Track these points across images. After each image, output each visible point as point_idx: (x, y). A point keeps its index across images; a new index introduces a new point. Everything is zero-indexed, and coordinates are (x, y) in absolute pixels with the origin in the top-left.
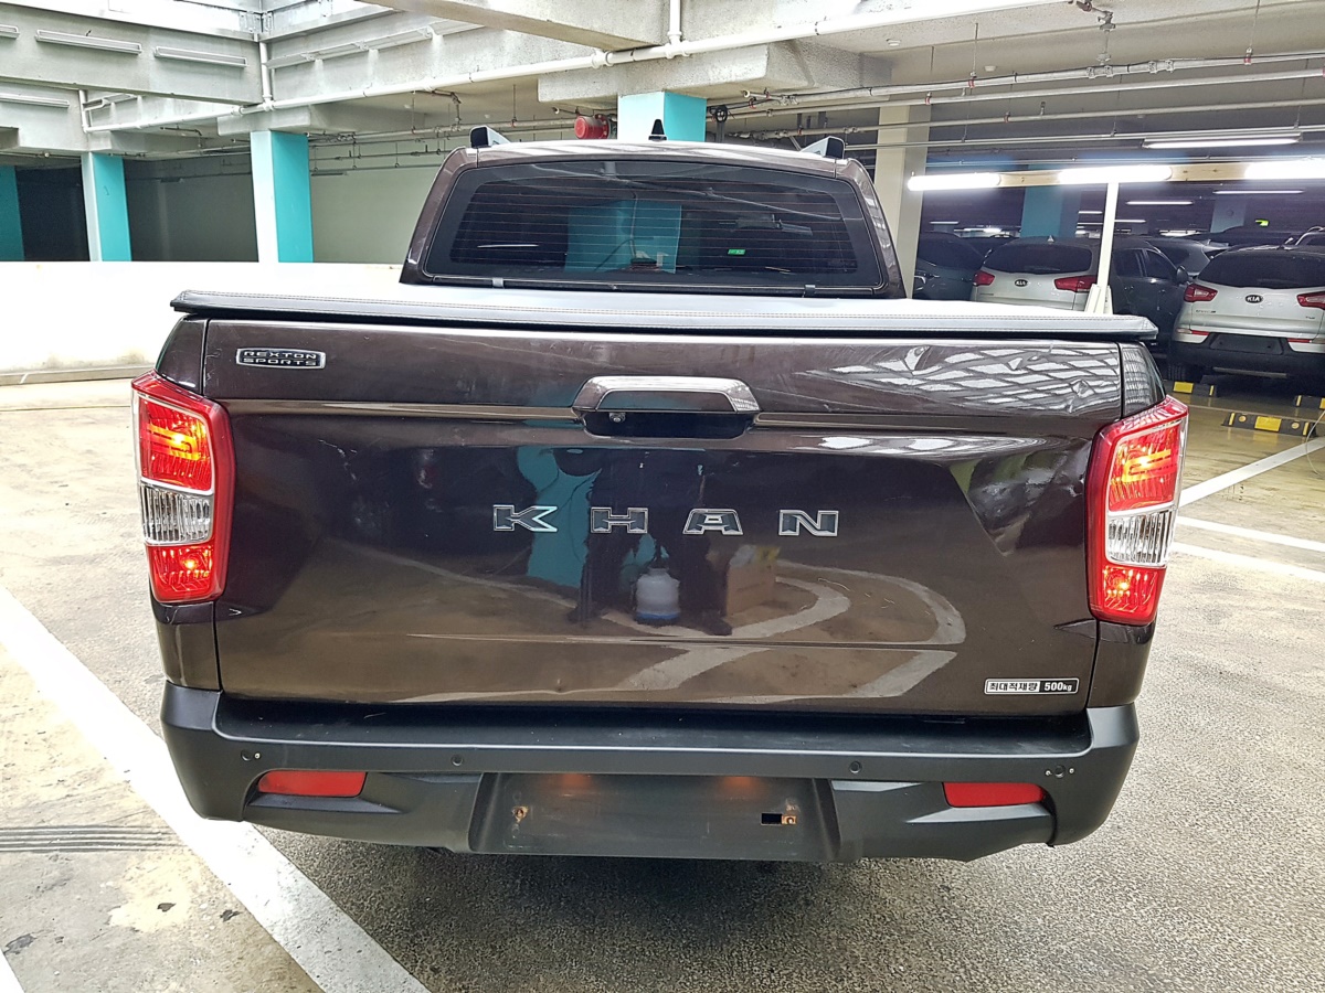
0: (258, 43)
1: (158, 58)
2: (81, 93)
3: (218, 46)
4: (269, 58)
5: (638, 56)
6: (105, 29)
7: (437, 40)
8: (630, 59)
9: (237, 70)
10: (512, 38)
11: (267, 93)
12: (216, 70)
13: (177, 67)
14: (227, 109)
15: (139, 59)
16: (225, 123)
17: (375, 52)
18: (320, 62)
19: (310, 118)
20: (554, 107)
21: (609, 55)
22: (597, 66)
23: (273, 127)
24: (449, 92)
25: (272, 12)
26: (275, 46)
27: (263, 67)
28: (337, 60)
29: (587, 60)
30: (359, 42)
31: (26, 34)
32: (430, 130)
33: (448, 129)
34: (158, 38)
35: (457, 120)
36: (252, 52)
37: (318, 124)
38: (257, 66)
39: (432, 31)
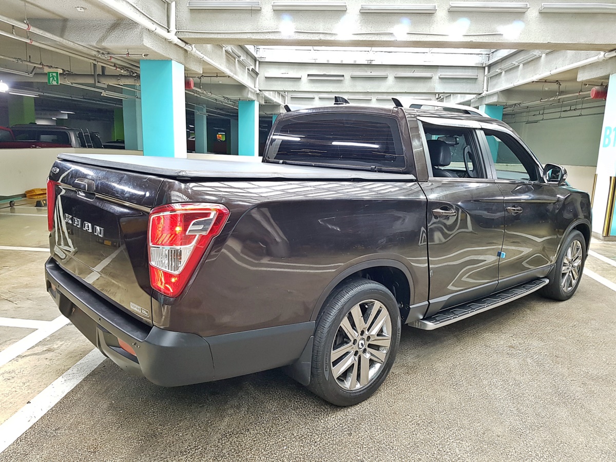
0: (485, 67)
1: (439, 78)
2: (437, 95)
3: (467, 70)
4: (489, 72)
6: (421, 69)
7: (544, 55)
9: (474, 80)
10: (570, 53)
11: (485, 89)
12: (464, 81)
13: (448, 81)
14: (472, 96)
15: (432, 80)
16: (473, 102)
17: (521, 65)
18: (504, 72)
19: (498, 97)
20: (584, 83)
21: (607, 54)
22: (601, 60)
23: (486, 103)
24: (556, 81)
25: (493, 53)
26: (492, 67)
27: (485, 78)
28: (509, 71)
29: (596, 58)
30: (515, 61)
31: (391, 75)
32: (547, 100)
33: (553, 98)
34: (441, 70)
35: (558, 93)
36: (482, 71)
37: (501, 100)
38: (483, 77)
39: (540, 52)
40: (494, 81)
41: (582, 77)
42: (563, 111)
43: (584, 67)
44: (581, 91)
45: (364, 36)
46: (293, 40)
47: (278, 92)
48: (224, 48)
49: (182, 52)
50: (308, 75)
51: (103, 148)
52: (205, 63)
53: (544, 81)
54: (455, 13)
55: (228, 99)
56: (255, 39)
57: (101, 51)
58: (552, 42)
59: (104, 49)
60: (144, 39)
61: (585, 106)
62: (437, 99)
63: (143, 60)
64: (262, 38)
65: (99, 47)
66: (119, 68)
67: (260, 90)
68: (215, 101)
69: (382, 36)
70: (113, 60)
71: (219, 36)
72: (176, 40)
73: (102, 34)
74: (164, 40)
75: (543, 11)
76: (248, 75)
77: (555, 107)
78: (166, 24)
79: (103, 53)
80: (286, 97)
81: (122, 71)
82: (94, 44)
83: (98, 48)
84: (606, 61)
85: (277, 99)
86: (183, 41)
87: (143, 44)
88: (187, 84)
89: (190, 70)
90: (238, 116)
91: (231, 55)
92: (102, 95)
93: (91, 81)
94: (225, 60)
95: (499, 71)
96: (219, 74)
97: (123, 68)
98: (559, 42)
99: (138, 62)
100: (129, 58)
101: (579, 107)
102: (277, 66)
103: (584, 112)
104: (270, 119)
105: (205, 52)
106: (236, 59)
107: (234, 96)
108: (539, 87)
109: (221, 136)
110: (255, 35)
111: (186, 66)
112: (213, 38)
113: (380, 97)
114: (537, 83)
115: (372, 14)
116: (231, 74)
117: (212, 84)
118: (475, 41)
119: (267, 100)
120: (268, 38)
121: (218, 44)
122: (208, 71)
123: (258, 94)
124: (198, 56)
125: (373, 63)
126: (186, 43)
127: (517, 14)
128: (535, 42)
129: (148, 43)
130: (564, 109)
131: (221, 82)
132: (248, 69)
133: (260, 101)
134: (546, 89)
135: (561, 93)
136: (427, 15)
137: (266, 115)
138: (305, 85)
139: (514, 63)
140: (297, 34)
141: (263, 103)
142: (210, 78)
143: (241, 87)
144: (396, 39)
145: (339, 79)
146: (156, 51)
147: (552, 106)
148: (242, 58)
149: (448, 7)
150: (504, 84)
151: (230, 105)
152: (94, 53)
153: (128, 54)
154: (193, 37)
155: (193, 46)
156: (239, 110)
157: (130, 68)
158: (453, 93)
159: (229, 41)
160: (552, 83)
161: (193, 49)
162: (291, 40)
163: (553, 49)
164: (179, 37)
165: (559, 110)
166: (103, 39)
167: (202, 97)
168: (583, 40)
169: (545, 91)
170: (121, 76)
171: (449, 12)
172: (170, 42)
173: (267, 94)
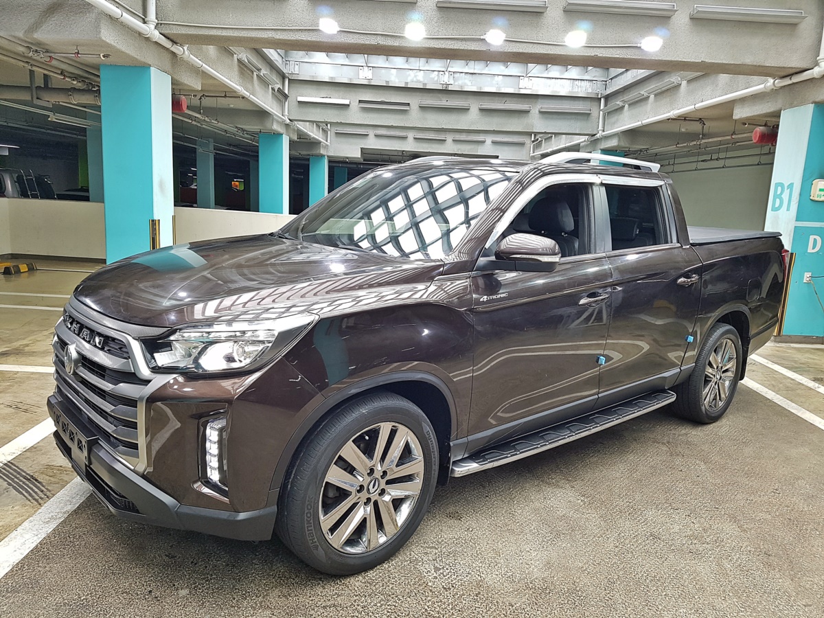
0: (601, 98)
1: (540, 112)
2: (533, 135)
3: (576, 102)
4: (606, 105)
5: (796, 79)
6: (515, 99)
7: (684, 83)
8: (790, 82)
9: (587, 116)
10: (723, 78)
11: (600, 128)
12: (573, 117)
13: (551, 116)
14: (583, 139)
15: (530, 115)
16: (583, 147)
17: (652, 96)
18: (627, 106)
19: (619, 141)
20: (744, 122)
21: (777, 81)
22: (768, 90)
23: (602, 147)
24: (697, 118)
25: (611, 79)
26: (609, 99)
27: (601, 112)
28: (634, 104)
29: (762, 86)
30: (643, 91)
31: (474, 106)
32: (685, 144)
33: (695, 143)
34: (543, 101)
35: (701, 136)
36: (596, 104)
37: (623, 144)
38: (598, 112)
39: (680, 79)
40: (613, 119)
41: (740, 113)
42: (702, 161)
43: (743, 100)
44: (734, 133)
45: (442, 42)
46: (337, 43)
47: (318, 124)
48: (235, 56)
49: (167, 56)
50: (360, 101)
51: (55, 199)
52: (205, 75)
53: (684, 118)
54: (574, 13)
55: (243, 130)
56: (280, 39)
57: (34, 48)
58: (707, 61)
59: (39, 44)
60: (102, 31)
61: (730, 154)
62: (533, 142)
63: (106, 65)
64: (290, 38)
65: (29, 40)
66: (69, 77)
67: (290, 120)
68: (223, 133)
69: (468, 43)
70: (54, 63)
71: (224, 33)
72: (156, 35)
73: (33, 20)
74: (137, 35)
75: (695, 16)
76: (272, 97)
77: (693, 155)
78: (141, 11)
79: (36, 51)
80: (329, 132)
81: (75, 82)
82: (21, 35)
83: (29, 43)
84: (775, 92)
85: (315, 134)
86: (168, 38)
87: (100, 38)
88: (176, 105)
89: (182, 84)
90: (258, 156)
91: (246, 66)
92: (49, 119)
93: (26, 96)
94: (237, 73)
95: (621, 104)
96: (229, 93)
97: (75, 77)
98: (716, 62)
99: (97, 67)
100: (78, 60)
101: (722, 155)
102: (314, 87)
103: (728, 163)
104: (307, 163)
105: (206, 60)
106: (255, 73)
107: (253, 127)
108: (674, 128)
109: (237, 184)
110: (279, 33)
111: (175, 77)
112: (214, 36)
113: (459, 137)
114: (675, 121)
115: (456, 10)
116: (247, 94)
117: (220, 109)
118: (601, 55)
119: (301, 135)
120: (300, 38)
121: (225, 45)
122: (212, 89)
123: (287, 125)
124: (196, 64)
125: (450, 88)
126: (174, 42)
127: (659, 19)
128: (684, 60)
129: (108, 36)
130: (701, 158)
131: (232, 106)
132: (273, 89)
133: (291, 136)
134: (683, 130)
135: (705, 136)
136: (535, 14)
137: (300, 156)
138: (355, 116)
139: (642, 93)
140: (343, 34)
141: (295, 138)
142: (215, 98)
143: (262, 114)
144: (488, 48)
145: (403, 109)
146: (123, 50)
147: (689, 154)
148: (263, 72)
149: (564, 4)
150: (629, 121)
151: (246, 139)
152: (21, 49)
153: (78, 53)
154: (184, 32)
155: (185, 48)
156: (260, 148)
157: (87, 78)
158: (556, 134)
159: (240, 41)
160: (692, 122)
161: (184, 51)
162: (334, 43)
163: (705, 71)
164: (162, 32)
165: (695, 159)
166: (35, 27)
167: (204, 126)
168: (749, 60)
169: (683, 133)
170: (74, 90)
171: (566, 11)
172: (148, 39)
173: (301, 126)
